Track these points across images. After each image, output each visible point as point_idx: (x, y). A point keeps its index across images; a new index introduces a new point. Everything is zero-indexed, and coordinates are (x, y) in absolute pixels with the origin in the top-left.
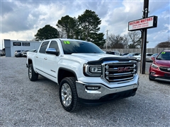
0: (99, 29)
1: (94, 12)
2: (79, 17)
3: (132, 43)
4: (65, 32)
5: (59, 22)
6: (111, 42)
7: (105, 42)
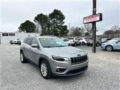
0: (64, 23)
1: (60, 11)
2: (50, 15)
3: (87, 32)
4: (40, 25)
5: (36, 18)
6: (72, 32)
7: (68, 32)
